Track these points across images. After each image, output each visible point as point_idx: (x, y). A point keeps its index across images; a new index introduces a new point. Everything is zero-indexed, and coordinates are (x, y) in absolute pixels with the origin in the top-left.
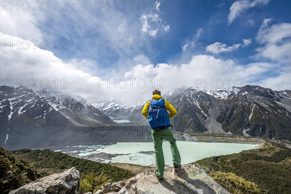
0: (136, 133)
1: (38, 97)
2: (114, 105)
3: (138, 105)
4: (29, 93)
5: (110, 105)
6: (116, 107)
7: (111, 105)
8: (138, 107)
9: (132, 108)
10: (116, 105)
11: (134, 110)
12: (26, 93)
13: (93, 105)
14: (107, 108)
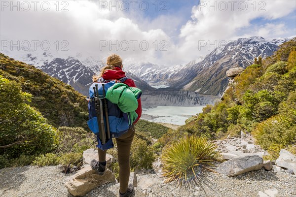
0: (176, 98)
1: (84, 67)
2: (151, 70)
3: (176, 69)
4: (77, 63)
5: (146, 71)
6: (152, 73)
7: (148, 71)
8: (176, 71)
9: (170, 73)
10: (153, 70)
11: (172, 75)
12: (75, 63)
13: (130, 71)
14: (144, 74)
